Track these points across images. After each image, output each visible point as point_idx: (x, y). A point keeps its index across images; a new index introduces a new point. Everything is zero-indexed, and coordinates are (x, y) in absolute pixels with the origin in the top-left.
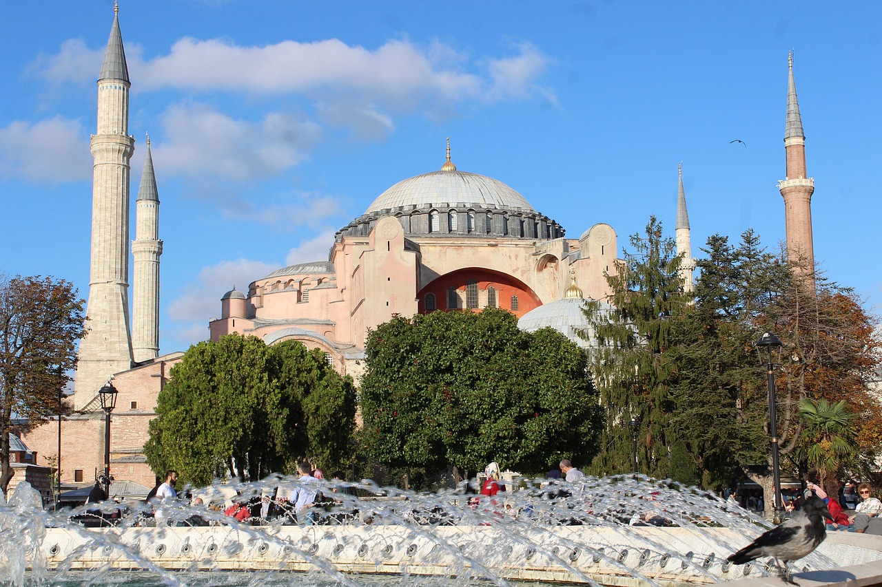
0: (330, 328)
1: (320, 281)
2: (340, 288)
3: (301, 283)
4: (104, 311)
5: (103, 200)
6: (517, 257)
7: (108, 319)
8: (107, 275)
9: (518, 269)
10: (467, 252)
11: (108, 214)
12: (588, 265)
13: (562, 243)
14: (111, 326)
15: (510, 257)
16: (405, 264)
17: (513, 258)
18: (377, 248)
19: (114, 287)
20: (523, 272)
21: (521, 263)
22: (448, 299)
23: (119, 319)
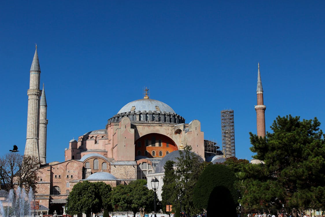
0: (106, 153)
1: (103, 137)
2: (109, 140)
3: (96, 137)
4: (31, 148)
5: (31, 111)
6: (168, 129)
7: (32, 150)
8: (32, 136)
9: (168, 133)
10: (152, 128)
11: (33, 116)
12: (191, 133)
13: (183, 125)
14: (33, 153)
15: (166, 129)
16: (131, 133)
17: (167, 130)
18: (122, 128)
19: (35, 140)
20: (170, 135)
21: (170, 132)
22: (145, 143)
23: (36, 151)
